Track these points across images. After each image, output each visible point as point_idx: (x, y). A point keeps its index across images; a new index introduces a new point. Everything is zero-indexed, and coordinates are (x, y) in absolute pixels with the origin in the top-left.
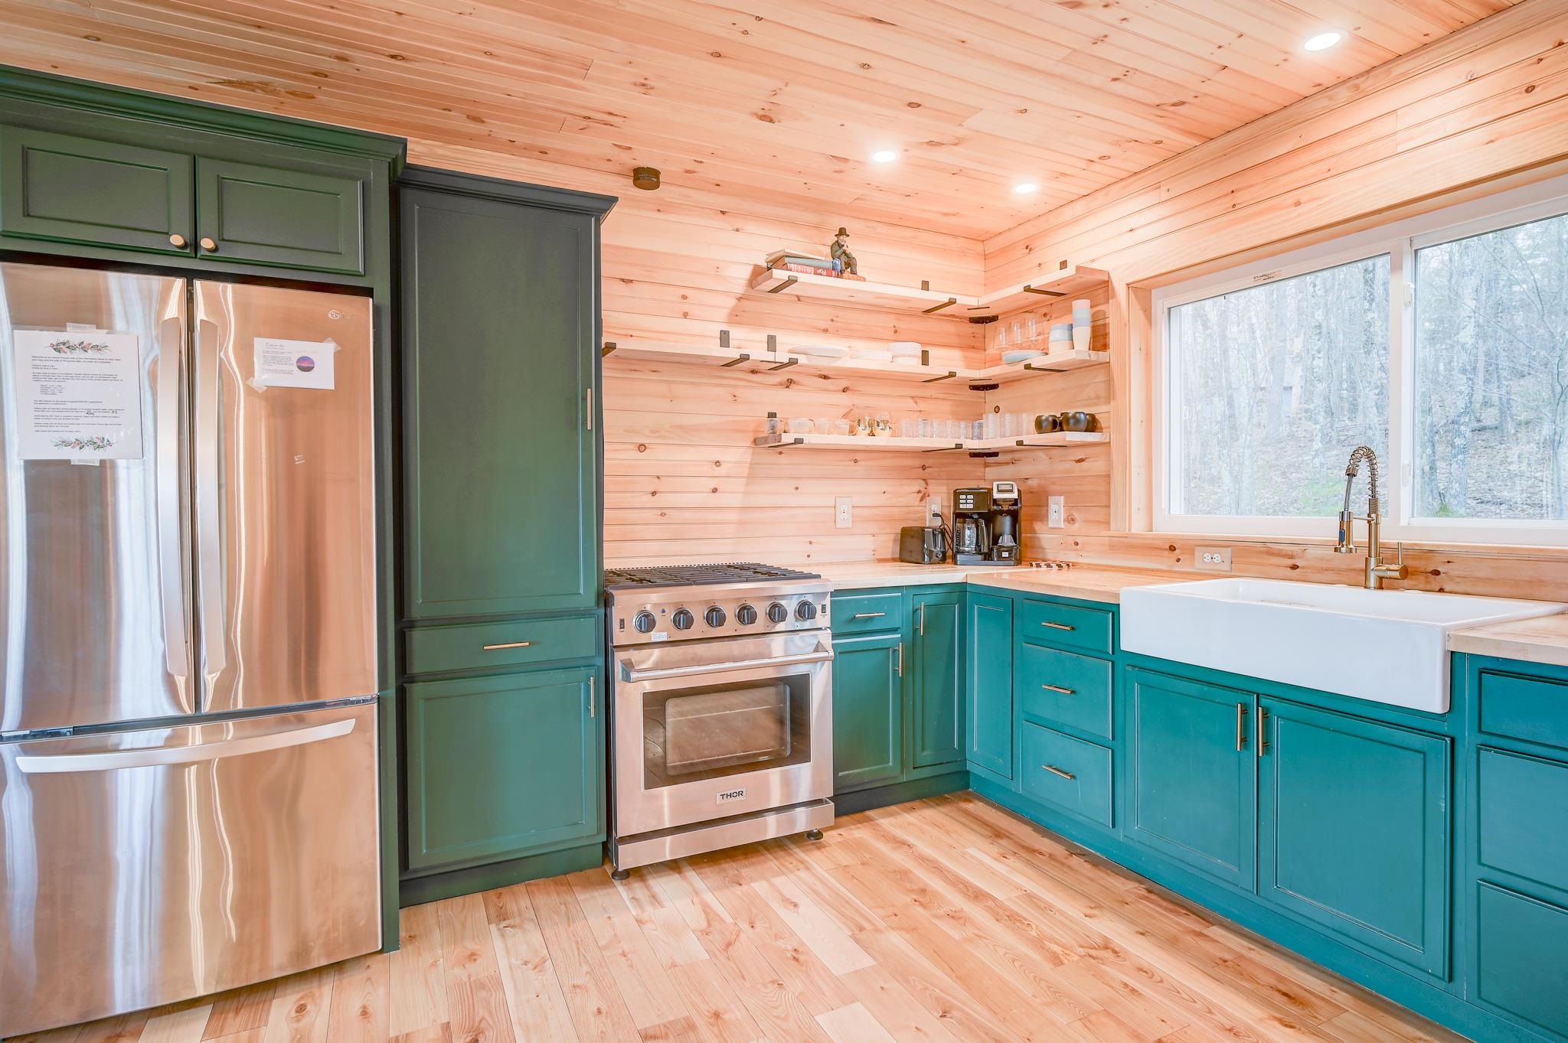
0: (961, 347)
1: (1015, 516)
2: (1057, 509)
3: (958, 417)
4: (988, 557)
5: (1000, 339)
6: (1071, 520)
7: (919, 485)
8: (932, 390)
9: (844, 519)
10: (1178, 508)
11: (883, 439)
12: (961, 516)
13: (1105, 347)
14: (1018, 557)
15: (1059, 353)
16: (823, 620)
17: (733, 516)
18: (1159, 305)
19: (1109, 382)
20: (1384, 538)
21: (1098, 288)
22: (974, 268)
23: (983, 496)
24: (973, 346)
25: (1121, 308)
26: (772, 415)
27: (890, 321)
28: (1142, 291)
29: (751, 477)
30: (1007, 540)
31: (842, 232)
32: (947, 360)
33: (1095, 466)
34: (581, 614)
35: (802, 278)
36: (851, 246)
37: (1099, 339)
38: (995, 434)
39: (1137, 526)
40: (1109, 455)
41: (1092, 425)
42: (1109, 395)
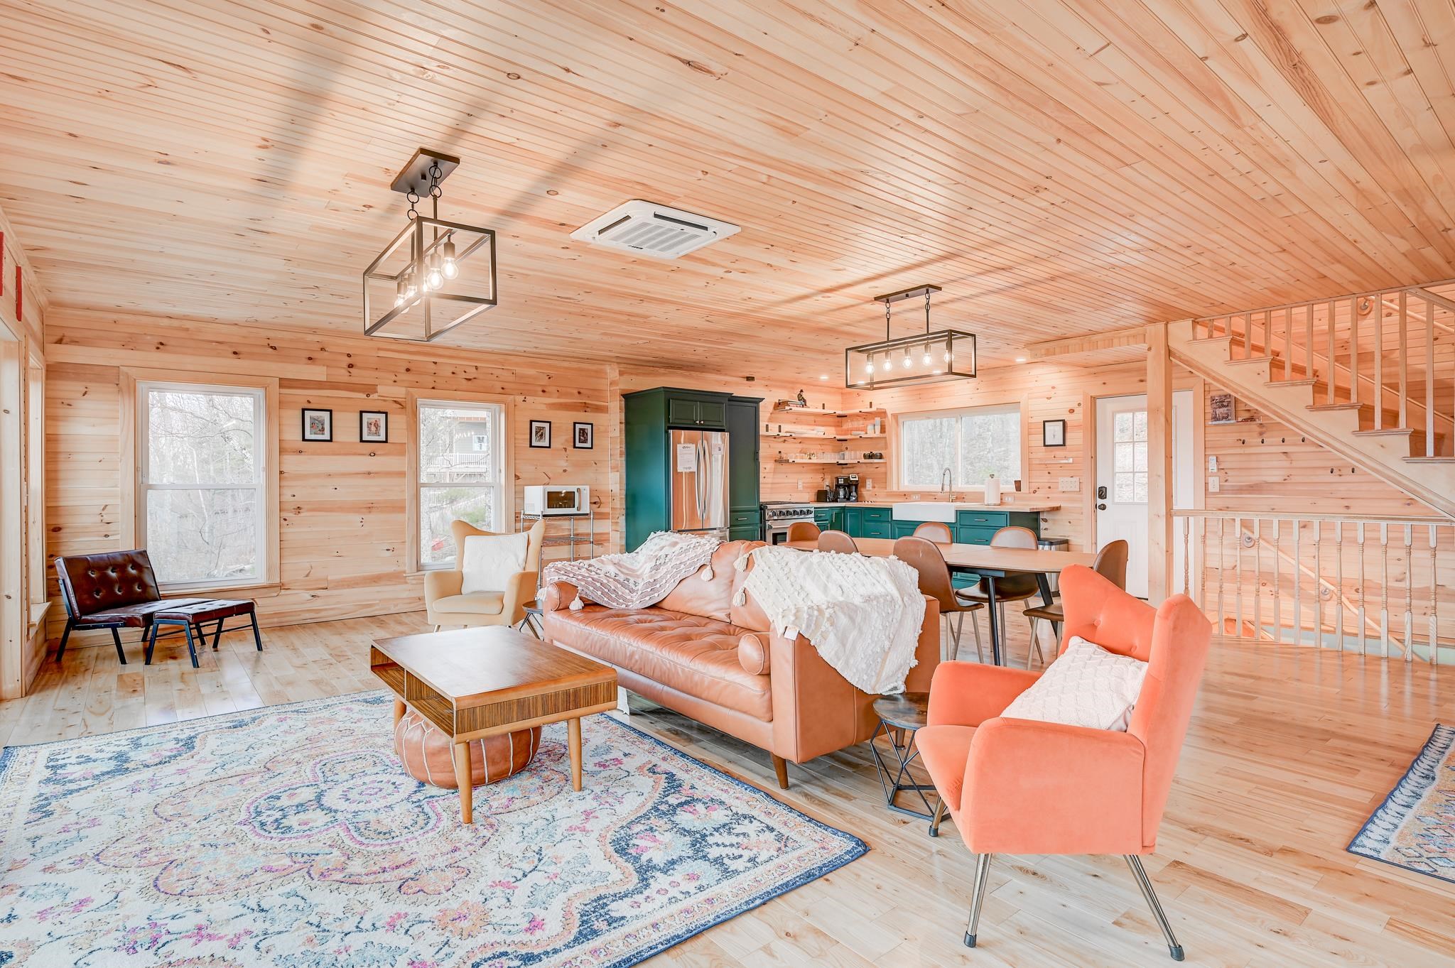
0: (835, 426)
1: (856, 486)
2: (869, 483)
3: (834, 451)
4: (848, 499)
5: (848, 425)
6: (874, 487)
7: (822, 475)
8: (825, 442)
9: (800, 487)
10: (906, 483)
11: (814, 460)
12: (838, 486)
13: (884, 432)
14: (857, 500)
15: (870, 434)
16: (812, 515)
17: (770, 486)
18: (901, 421)
19: (886, 443)
20: (953, 490)
21: (882, 414)
22: (839, 398)
23: (847, 480)
24: (838, 425)
25: (889, 421)
26: (780, 452)
27: (812, 418)
28: (895, 416)
29: (774, 472)
30: (854, 494)
31: (802, 391)
32: (831, 432)
33: (882, 470)
34: (755, 511)
35: (793, 409)
36: (804, 395)
37: (883, 430)
38: (849, 458)
39: (895, 489)
40: (886, 467)
41: (881, 457)
42: (886, 448)
